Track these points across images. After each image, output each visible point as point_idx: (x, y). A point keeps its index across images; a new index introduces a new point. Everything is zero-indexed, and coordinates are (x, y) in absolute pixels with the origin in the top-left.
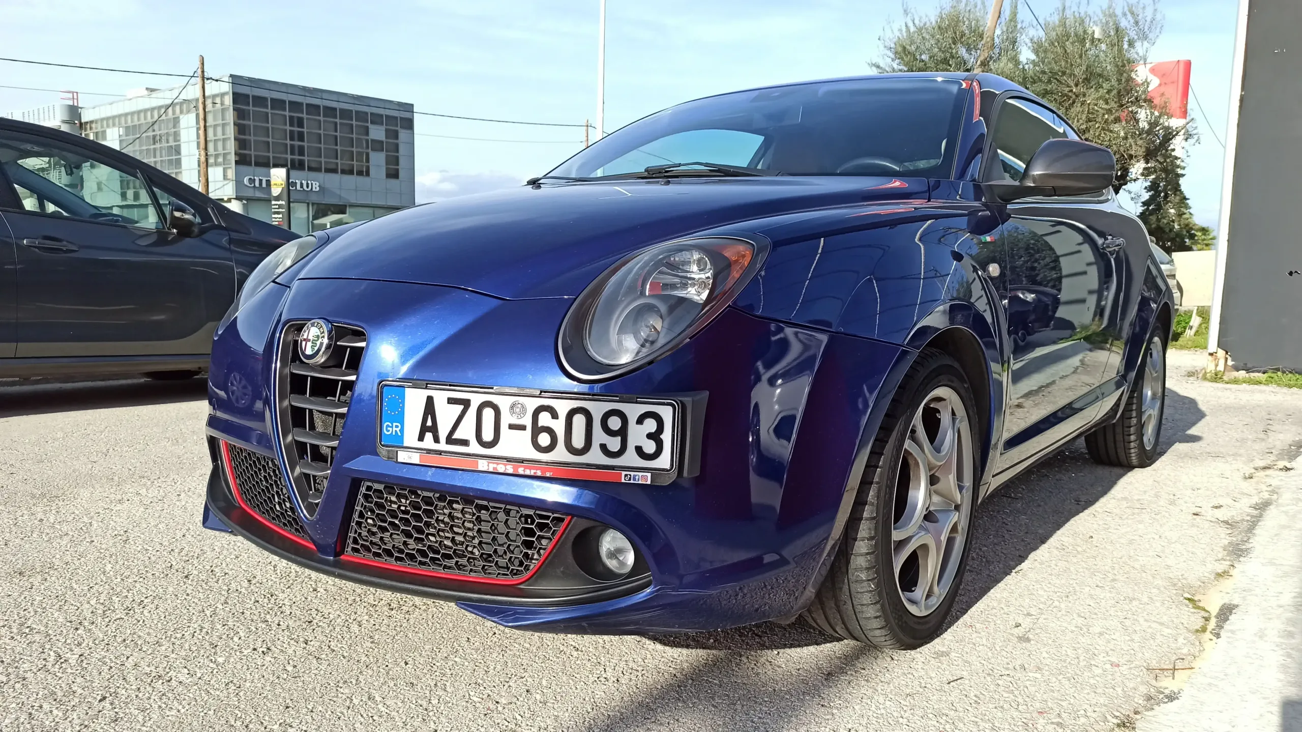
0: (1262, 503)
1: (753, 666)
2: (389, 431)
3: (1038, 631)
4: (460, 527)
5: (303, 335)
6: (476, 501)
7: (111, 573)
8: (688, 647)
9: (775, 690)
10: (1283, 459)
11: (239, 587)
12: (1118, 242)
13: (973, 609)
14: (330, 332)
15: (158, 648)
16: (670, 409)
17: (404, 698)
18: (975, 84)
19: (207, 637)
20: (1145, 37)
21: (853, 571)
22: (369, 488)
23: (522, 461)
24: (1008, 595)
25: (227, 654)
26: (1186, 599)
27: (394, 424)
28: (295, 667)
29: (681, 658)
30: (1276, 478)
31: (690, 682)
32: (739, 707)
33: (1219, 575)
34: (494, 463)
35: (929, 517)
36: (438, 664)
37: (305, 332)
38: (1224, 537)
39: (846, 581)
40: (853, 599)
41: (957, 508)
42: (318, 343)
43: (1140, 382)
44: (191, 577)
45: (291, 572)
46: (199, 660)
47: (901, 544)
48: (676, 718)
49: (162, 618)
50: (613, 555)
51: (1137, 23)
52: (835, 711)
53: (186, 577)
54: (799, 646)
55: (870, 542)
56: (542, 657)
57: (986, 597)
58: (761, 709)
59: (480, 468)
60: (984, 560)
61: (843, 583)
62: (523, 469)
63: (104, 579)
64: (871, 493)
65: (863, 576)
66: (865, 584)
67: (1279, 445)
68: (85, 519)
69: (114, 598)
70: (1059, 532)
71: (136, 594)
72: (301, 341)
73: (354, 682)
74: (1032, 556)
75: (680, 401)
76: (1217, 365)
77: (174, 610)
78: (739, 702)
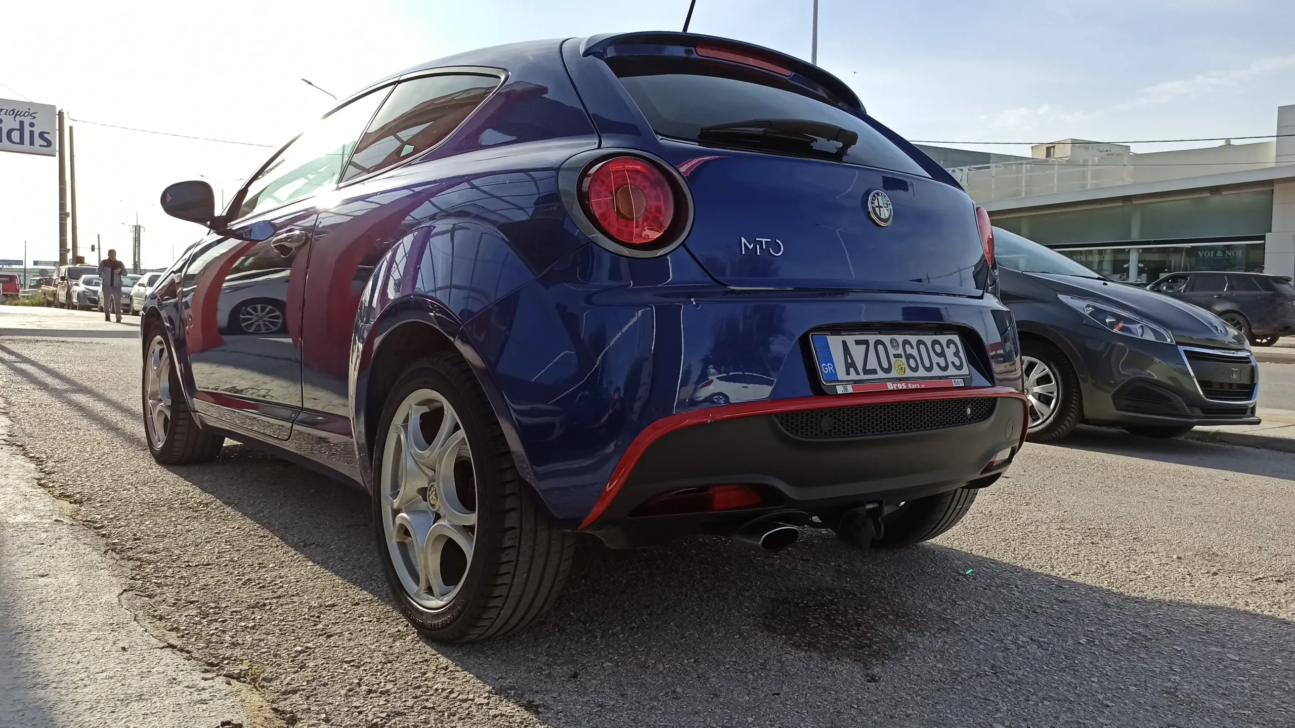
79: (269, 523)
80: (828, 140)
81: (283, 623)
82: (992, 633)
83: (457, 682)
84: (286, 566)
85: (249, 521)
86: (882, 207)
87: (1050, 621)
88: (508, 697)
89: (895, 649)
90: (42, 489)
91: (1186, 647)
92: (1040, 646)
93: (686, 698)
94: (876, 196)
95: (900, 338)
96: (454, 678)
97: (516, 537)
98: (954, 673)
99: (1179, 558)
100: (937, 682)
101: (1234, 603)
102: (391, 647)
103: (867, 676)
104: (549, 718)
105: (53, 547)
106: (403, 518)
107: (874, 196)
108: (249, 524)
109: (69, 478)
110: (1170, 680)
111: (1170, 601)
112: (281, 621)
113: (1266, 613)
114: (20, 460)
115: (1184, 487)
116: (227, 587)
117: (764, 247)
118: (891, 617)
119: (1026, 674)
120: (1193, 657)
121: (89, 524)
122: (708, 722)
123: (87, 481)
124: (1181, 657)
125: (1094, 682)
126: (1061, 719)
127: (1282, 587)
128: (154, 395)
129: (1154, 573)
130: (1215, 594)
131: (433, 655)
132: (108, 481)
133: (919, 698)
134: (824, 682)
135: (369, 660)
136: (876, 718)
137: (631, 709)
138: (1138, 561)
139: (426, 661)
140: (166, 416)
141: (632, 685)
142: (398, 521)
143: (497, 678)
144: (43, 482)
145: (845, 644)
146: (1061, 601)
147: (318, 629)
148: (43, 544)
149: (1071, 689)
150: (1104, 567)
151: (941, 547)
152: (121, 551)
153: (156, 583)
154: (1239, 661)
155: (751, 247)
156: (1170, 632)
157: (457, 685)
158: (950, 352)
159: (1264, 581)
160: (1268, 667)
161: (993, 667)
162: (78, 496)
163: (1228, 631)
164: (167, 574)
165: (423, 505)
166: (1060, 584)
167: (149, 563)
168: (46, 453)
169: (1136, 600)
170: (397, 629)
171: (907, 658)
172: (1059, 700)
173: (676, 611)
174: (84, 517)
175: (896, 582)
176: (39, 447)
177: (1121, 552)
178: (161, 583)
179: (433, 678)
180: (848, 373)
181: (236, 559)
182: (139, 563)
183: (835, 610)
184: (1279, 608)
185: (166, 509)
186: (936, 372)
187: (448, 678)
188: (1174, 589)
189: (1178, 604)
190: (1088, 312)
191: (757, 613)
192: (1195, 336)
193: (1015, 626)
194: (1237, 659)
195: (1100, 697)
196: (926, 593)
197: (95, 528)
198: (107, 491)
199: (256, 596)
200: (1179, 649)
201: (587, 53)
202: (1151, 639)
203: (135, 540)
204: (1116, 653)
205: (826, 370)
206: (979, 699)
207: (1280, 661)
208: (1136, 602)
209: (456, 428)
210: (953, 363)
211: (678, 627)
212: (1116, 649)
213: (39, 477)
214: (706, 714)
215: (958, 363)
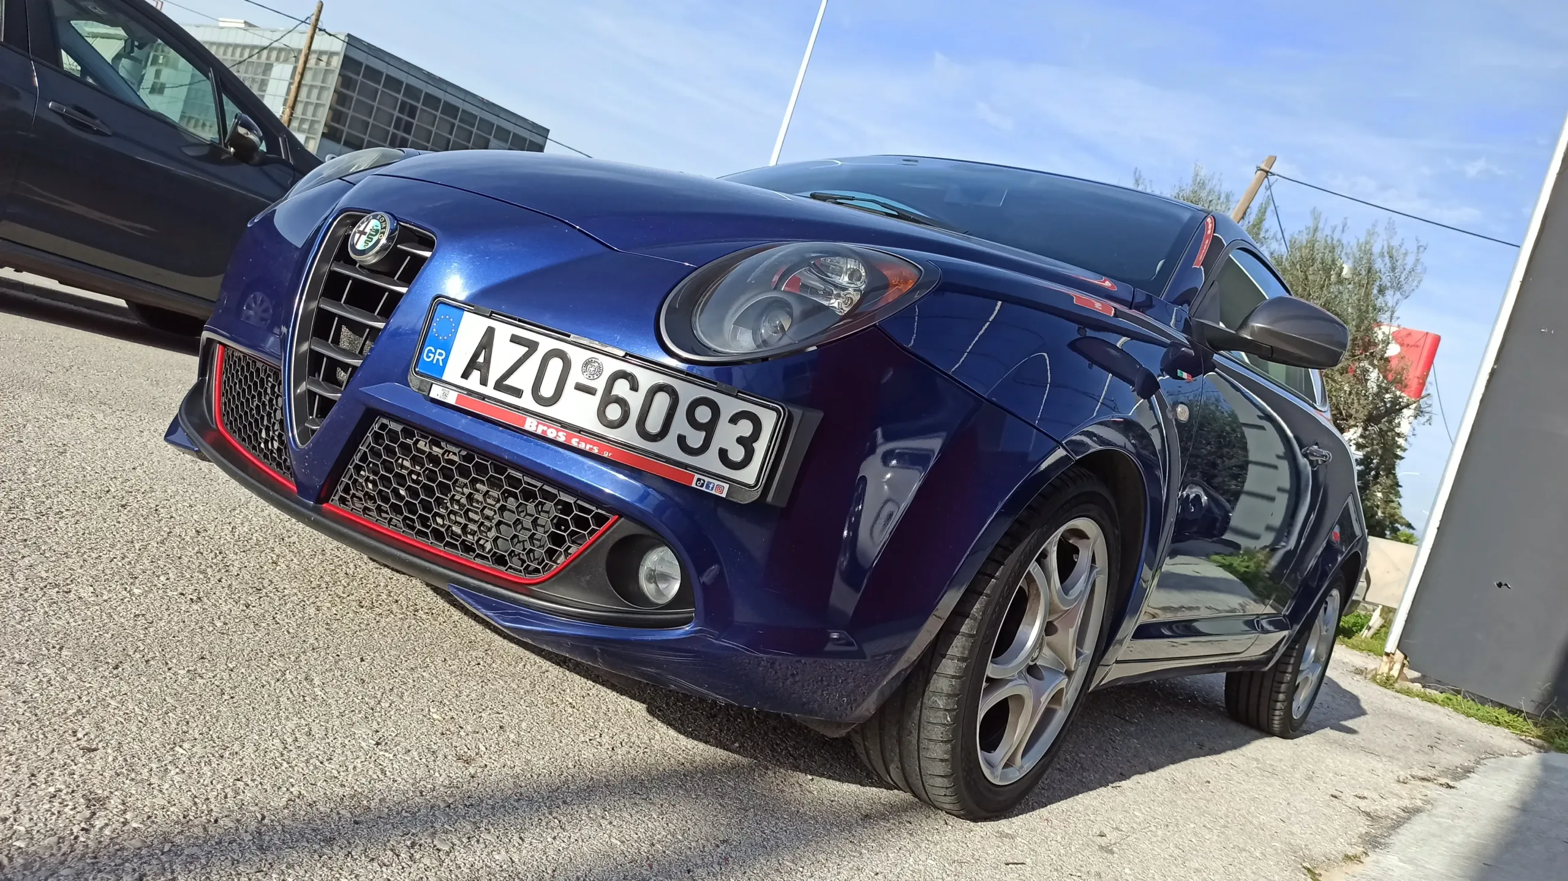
0: (1413, 809)
1: (779, 782)
2: (429, 357)
3: (1125, 847)
4: (476, 513)
5: (359, 227)
6: (509, 471)
7: (33, 476)
8: (706, 742)
9: (798, 812)
10: (1447, 777)
11: (184, 533)
12: (1325, 452)
13: (1054, 806)
14: (392, 232)
15: (65, 559)
16: (774, 414)
17: (349, 691)
18: (1209, 220)
19: (128, 567)
20: (1398, 287)
21: (931, 694)
22: (383, 427)
23: (580, 430)
24: (1098, 804)
25: (146, 589)
26: (1304, 867)
27: (439, 351)
28: (225, 624)
29: (695, 750)
30: (1433, 791)
31: (699, 775)
32: (751, 814)
33: (1348, 858)
34: (544, 425)
35: (1033, 670)
36: (400, 672)
37: (363, 223)
38: (1362, 826)
39: (919, 704)
40: (922, 729)
41: (1069, 674)
42: (375, 239)
43: (1306, 634)
44: (129, 508)
45: (251, 539)
46: (111, 584)
47: (994, 684)
48: (673, 803)
49: (80, 534)
50: (653, 577)
51: (1393, 269)
52: (864, 851)
53: (123, 506)
54: (839, 780)
55: (960, 664)
56: (529, 701)
57: (1071, 799)
58: (776, 824)
59: (527, 427)
60: (1079, 765)
61: (915, 708)
62: (577, 440)
63: (22, 479)
64: (977, 606)
65: (941, 703)
66: (941, 714)
67: (1444, 762)
68: (20, 420)
69: (27, 499)
70: (1172, 766)
71: (55, 503)
72: (355, 233)
73: (293, 658)
74: (1136, 778)
75: (789, 412)
76: (1391, 669)
77: (97, 531)
78: (752, 810)
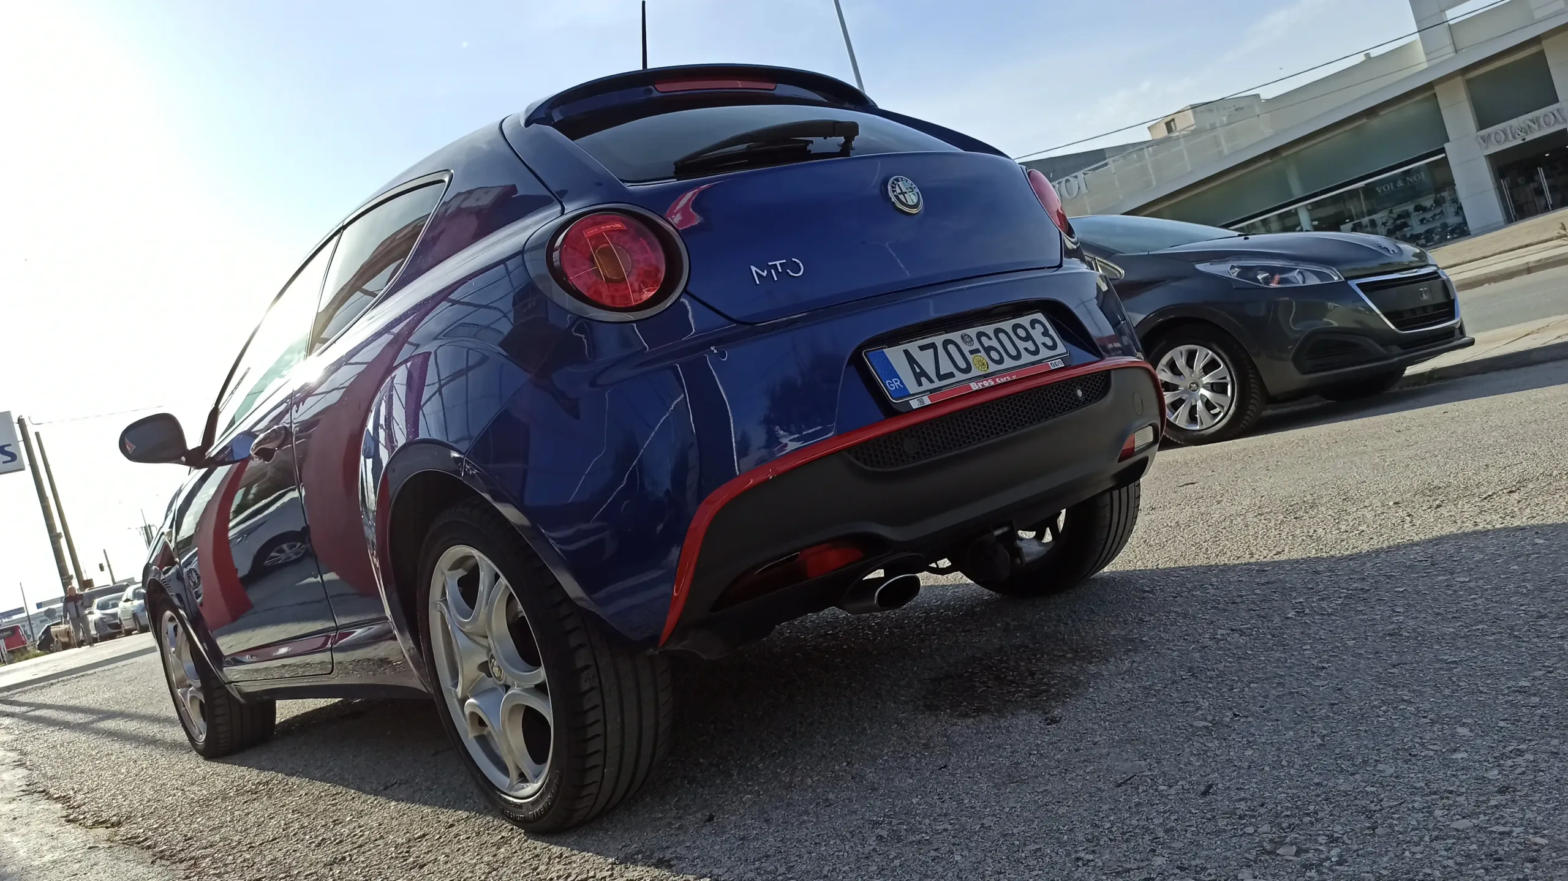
79: (342, 779)
80: (825, 138)
81: (367, 869)
82: (1186, 637)
83: (574, 865)
84: (366, 814)
85: (318, 783)
86: (906, 193)
87: (1252, 606)
88: (635, 863)
89: (1076, 684)
90: (72, 825)
91: (1409, 585)
92: (1242, 633)
93: (841, 802)
94: (895, 182)
95: (972, 332)
96: (570, 863)
97: (593, 677)
98: (1145, 688)
99: (1395, 503)
100: (1127, 702)
101: (1461, 528)
102: (495, 856)
103: (1046, 720)
104: (683, 868)
105: (89, 874)
106: (472, 704)
107: (893, 183)
108: (318, 787)
109: (103, 804)
110: (1392, 623)
111: (1388, 547)
112: (364, 868)
113: (1498, 526)
114: (44, 804)
115: (1397, 434)
116: (298, 855)
117: (780, 270)
118: (1069, 655)
119: (1228, 664)
120: (1418, 593)
121: (131, 841)
122: (867, 817)
123: (125, 801)
124: (1404, 597)
125: (1306, 650)
126: (1270, 696)
127: (1516, 496)
128: (182, 683)
129: (1368, 526)
130: (1440, 526)
131: (545, 848)
132: (149, 793)
133: (1107, 723)
134: (997, 740)
135: (470, 875)
136: (1059, 756)
137: (778, 831)
138: (1350, 521)
139: (537, 856)
140: (201, 701)
141: (777, 808)
142: (467, 711)
143: (620, 847)
144: (72, 817)
145: (1019, 697)
146: (1263, 584)
147: (408, 864)
148: (76, 874)
149: (1280, 665)
150: (1311, 537)
151: (1121, 573)
152: (171, 856)
153: (214, 874)
154: (1469, 582)
155: (765, 274)
156: (1389, 577)
157: (574, 868)
158: (1037, 333)
159: (1495, 496)
160: (1502, 576)
161: (1190, 669)
162: (115, 818)
163: (1457, 557)
164: (227, 862)
165: (490, 682)
166: (1261, 568)
167: (204, 857)
168: (73, 789)
169: (1351, 558)
170: (500, 836)
171: (1091, 690)
172: (1267, 679)
173: (822, 723)
174: (123, 835)
175: (1073, 621)
176: (66, 786)
177: (1330, 517)
178: (220, 873)
179: (546, 870)
180: (920, 384)
181: (306, 824)
182: (193, 861)
183: (1004, 667)
184: (1513, 517)
185: (219, 800)
186: (1026, 358)
187: (564, 865)
188: (1393, 534)
189: (1398, 547)
190: (1235, 274)
191: (916, 698)
192: (1368, 265)
193: (1212, 622)
194: (1467, 580)
195: (1315, 662)
196: (1108, 621)
197: (138, 843)
198: (149, 804)
199: (333, 852)
200: (1401, 590)
201: (528, 122)
202: (1369, 590)
203: (186, 840)
204: (1329, 615)
205: (892, 387)
206: (1176, 704)
207: (1516, 567)
208: (1350, 560)
209: (497, 577)
210: (1044, 344)
211: (825, 738)
212: (1330, 610)
213: (66, 814)
214: (864, 810)
215: (1050, 343)
